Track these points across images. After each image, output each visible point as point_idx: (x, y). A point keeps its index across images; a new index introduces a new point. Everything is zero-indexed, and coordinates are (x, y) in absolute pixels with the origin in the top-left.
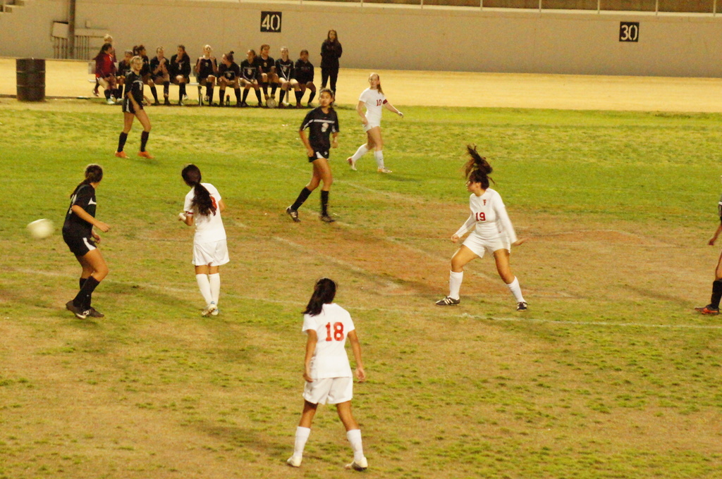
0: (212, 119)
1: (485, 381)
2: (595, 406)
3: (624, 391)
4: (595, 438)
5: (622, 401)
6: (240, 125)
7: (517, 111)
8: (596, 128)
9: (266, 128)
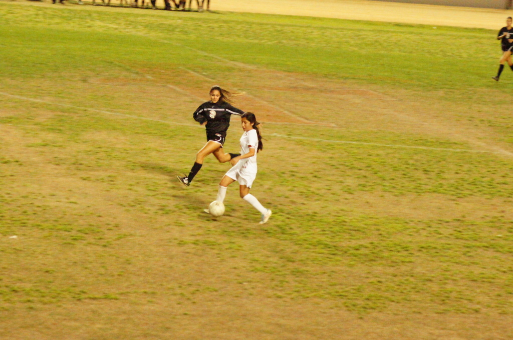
0: (137, 15)
1: (283, 173)
2: (345, 189)
3: (362, 182)
4: (344, 208)
5: (360, 187)
6: (153, 19)
7: (314, 18)
8: (359, 30)
9: (169, 22)
